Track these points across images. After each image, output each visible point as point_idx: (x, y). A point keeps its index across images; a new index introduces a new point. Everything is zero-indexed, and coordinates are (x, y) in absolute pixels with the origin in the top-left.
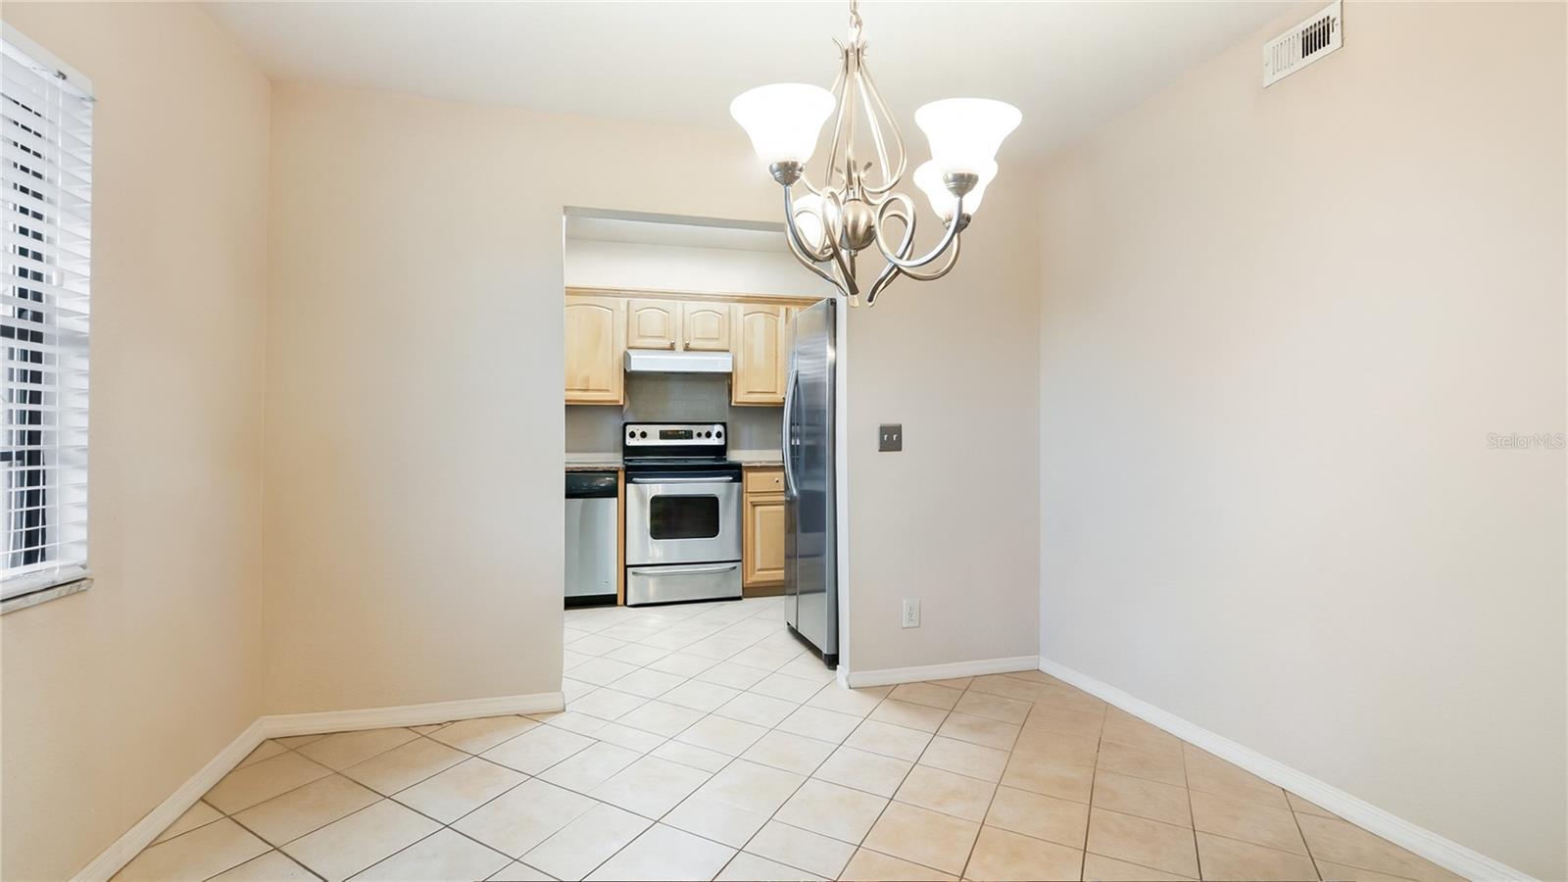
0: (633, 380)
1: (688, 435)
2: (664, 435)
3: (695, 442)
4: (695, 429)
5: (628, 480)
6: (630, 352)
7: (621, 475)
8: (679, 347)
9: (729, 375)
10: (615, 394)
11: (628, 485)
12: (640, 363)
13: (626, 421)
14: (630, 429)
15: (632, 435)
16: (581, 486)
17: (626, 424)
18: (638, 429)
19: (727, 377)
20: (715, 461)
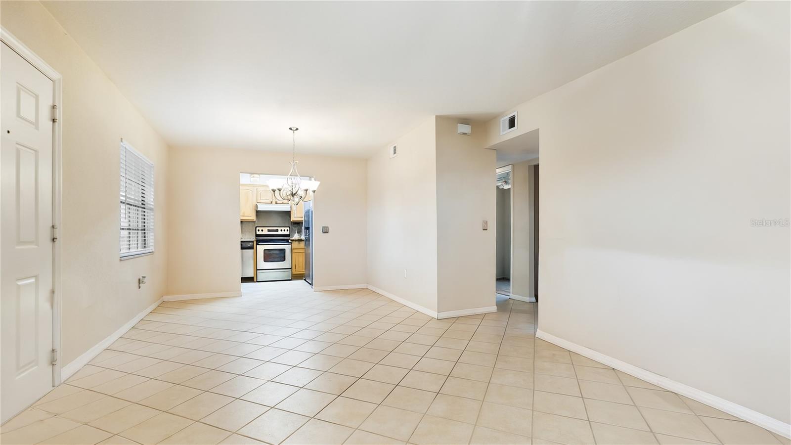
0: (258, 213)
1: (277, 231)
2: (269, 231)
3: (279, 233)
4: (279, 229)
5: (257, 244)
6: (258, 204)
7: (255, 243)
8: (274, 202)
9: (290, 211)
10: (254, 218)
11: (258, 246)
12: (261, 208)
13: (256, 226)
14: (257, 229)
15: (259, 230)
16: (245, 246)
17: (256, 227)
18: (260, 229)
19: (289, 212)
20: (285, 239)
